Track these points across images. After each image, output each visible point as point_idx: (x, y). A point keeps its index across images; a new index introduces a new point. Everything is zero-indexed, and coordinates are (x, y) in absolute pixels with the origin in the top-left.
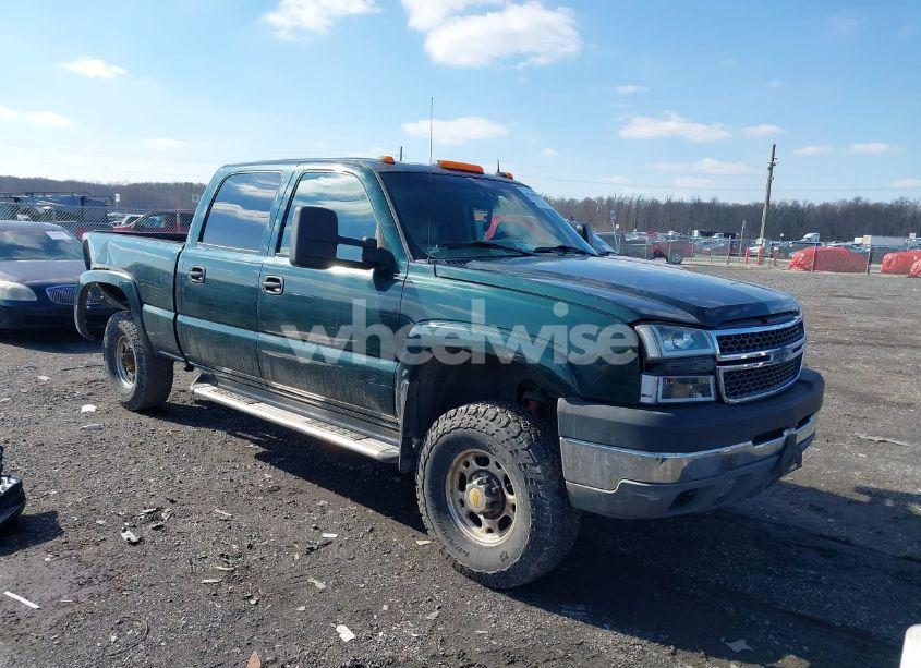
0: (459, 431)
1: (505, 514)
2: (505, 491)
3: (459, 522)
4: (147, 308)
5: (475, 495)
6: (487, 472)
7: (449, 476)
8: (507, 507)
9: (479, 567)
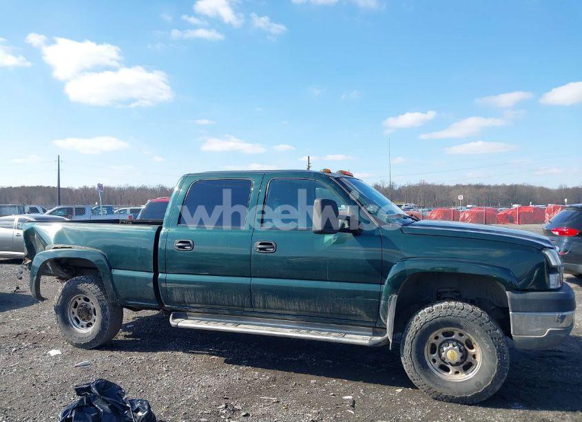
0: (438, 319)
1: (467, 360)
2: (467, 348)
3: (436, 372)
4: (116, 272)
5: (451, 353)
6: (453, 340)
7: (426, 347)
8: (469, 357)
9: (460, 393)
